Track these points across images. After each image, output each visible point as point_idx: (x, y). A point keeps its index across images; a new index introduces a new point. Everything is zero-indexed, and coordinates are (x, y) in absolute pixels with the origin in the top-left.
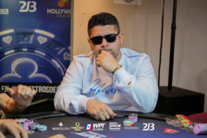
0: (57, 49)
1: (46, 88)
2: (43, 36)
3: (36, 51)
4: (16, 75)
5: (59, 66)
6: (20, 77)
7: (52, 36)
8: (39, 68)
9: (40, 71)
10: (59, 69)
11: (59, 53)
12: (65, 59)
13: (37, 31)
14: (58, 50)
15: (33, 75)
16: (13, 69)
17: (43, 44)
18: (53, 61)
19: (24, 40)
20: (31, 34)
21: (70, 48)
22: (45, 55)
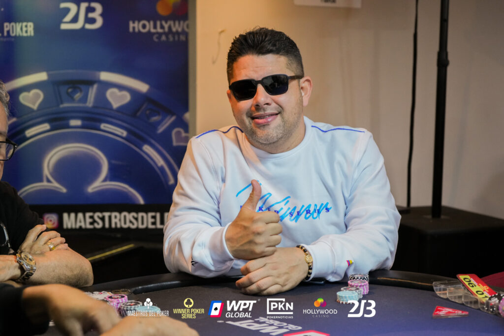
0: (155, 118)
1: (130, 216)
2: (121, 87)
3: (103, 126)
4: (55, 185)
5: (161, 162)
6: (64, 190)
7: (142, 87)
8: (112, 168)
9: (114, 174)
10: (162, 169)
11: (161, 130)
12: (175, 144)
13: (105, 76)
14: (159, 123)
15: (98, 185)
16: (46, 172)
17: (121, 109)
18: (147, 148)
19: (72, 99)
20: (90, 83)
21: (187, 116)
22: (125, 133)
